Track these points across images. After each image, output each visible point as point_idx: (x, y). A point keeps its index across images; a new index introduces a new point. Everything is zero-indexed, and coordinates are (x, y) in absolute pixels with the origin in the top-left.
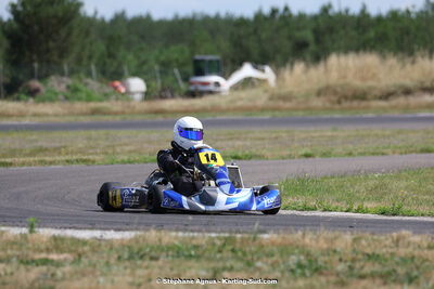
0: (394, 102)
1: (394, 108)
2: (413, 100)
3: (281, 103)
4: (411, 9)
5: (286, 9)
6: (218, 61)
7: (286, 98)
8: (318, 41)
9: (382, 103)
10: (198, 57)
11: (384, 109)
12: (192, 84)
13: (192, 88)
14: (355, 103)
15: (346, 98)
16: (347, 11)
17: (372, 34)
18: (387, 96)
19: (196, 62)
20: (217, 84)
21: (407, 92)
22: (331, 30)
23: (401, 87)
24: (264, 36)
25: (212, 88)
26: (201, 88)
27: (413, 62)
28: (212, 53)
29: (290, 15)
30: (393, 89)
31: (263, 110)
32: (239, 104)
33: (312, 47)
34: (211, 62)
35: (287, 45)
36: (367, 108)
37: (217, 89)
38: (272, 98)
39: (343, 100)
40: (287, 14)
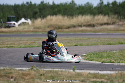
0: (71, 29)
1: (71, 31)
2: (76, 29)
3: (37, 30)
4: (67, 3)
5: (31, 2)
6: (14, 17)
7: (39, 28)
8: (40, 12)
9: (67, 30)
10: (8, 16)
11: (68, 32)
12: (7, 24)
13: (7, 25)
14: (60, 30)
15: (56, 28)
16: (48, 3)
17: (56, 10)
18: (68, 28)
19: (8, 18)
20: (14, 24)
21: (74, 27)
22: (44, 9)
23: (73, 25)
24: (24, 10)
25: (13, 25)
26: (10, 25)
27: (73, 18)
28: (13, 15)
29: (32, 4)
30: (70, 26)
31: (33, 32)
32: (25, 30)
33: (39, 14)
34: (12, 17)
35: (31, 13)
36: (63, 31)
37: (14, 25)
38: (34, 28)
39: (55, 29)
40: (31, 4)
